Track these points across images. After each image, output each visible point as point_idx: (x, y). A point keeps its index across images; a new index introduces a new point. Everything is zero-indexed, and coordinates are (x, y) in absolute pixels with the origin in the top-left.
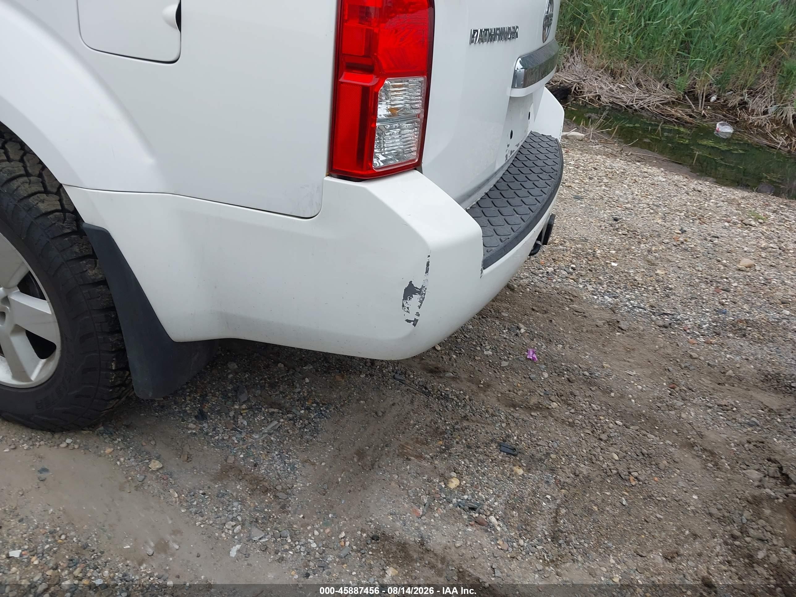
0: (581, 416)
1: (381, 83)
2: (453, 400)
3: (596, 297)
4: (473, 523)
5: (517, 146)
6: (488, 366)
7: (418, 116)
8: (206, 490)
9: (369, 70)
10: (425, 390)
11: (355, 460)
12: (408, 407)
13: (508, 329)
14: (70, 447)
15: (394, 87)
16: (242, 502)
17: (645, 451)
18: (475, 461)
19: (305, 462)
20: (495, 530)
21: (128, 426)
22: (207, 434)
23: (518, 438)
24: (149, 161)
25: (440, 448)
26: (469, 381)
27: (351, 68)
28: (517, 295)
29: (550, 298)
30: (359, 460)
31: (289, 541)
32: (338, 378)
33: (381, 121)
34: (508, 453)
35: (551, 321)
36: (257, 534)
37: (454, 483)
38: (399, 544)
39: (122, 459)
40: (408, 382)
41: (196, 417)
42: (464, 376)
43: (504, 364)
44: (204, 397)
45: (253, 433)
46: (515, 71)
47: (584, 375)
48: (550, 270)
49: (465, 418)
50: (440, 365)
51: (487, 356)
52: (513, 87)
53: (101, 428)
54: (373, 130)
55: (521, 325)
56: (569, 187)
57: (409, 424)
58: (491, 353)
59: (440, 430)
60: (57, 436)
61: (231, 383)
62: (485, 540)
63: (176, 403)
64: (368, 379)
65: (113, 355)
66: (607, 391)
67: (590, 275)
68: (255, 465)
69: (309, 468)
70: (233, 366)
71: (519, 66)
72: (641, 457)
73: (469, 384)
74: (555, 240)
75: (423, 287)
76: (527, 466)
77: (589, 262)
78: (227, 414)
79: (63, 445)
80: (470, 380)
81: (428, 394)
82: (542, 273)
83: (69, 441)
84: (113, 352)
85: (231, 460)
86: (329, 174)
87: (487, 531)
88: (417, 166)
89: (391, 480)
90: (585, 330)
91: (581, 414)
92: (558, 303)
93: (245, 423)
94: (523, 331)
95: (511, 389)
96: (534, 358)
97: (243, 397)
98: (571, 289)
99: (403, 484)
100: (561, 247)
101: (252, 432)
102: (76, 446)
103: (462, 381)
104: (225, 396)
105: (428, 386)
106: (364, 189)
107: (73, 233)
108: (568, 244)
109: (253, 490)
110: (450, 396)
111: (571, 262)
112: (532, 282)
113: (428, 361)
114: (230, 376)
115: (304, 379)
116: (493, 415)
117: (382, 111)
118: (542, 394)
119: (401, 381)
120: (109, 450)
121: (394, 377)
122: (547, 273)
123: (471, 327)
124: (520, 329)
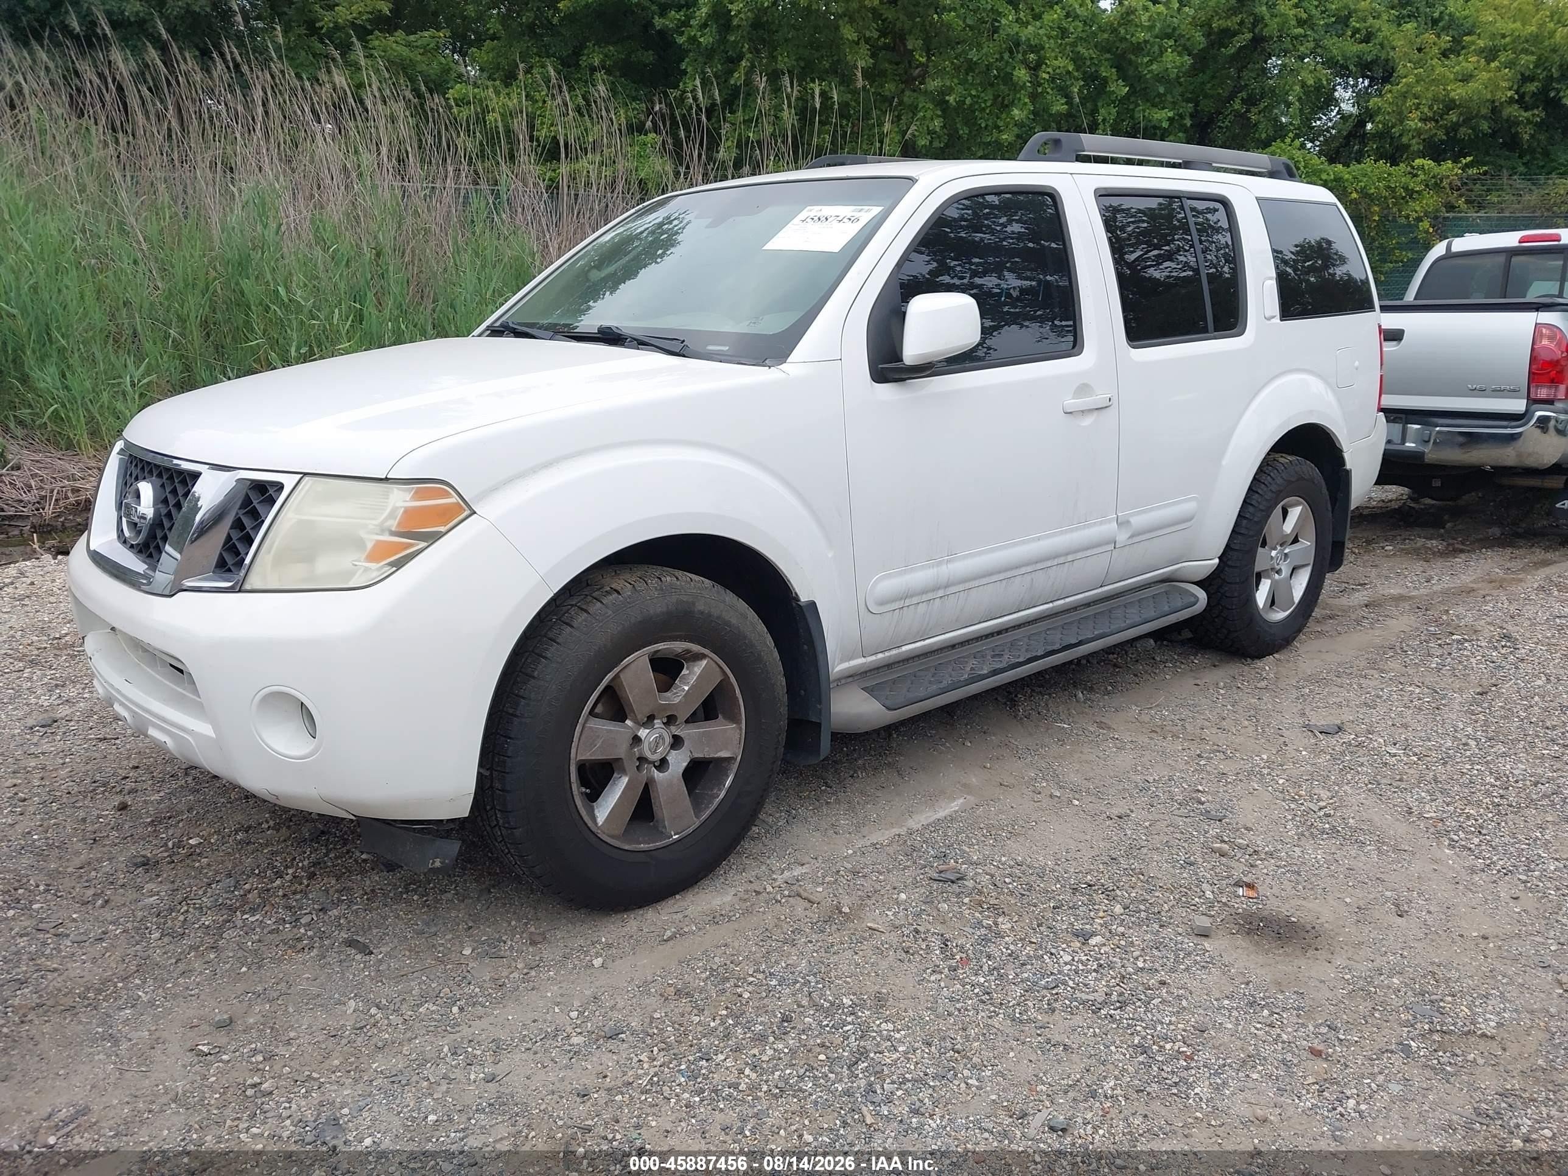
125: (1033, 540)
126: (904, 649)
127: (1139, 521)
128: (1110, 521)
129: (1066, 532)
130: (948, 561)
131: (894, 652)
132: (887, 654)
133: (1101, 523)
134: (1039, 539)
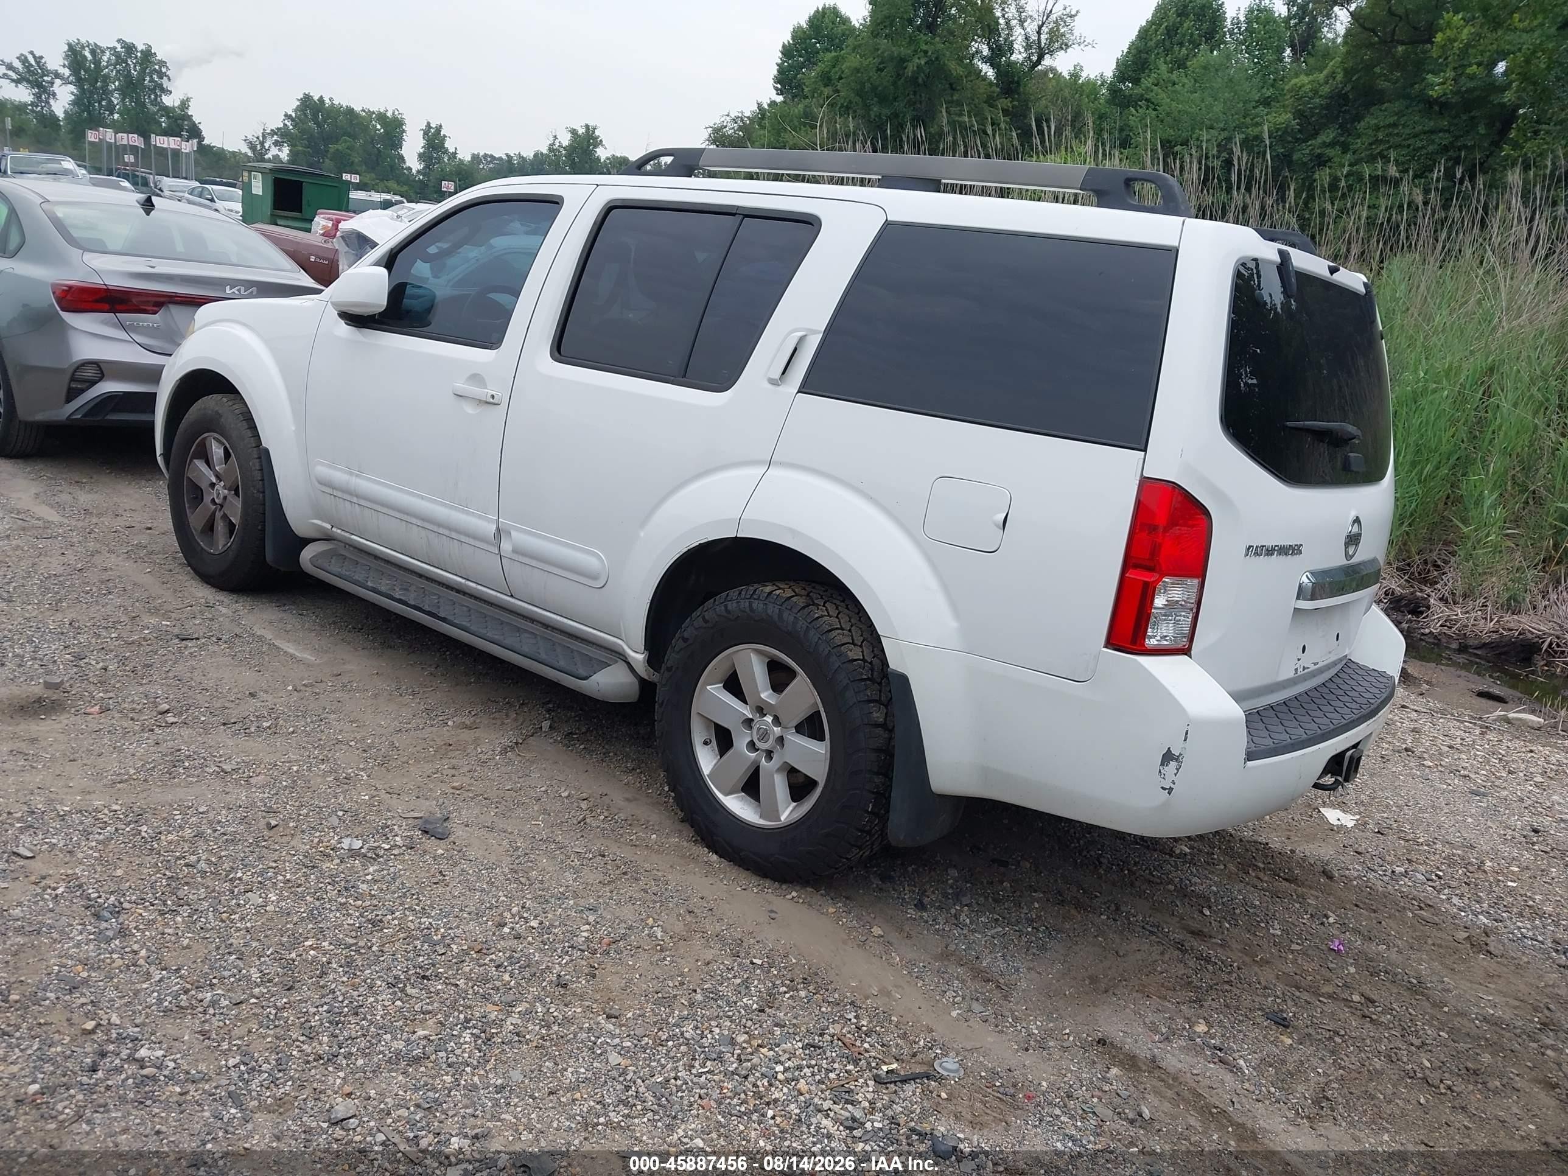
0: (1389, 1016)
1: (1160, 580)
2: (1216, 963)
3: (1463, 914)
4: (1216, 1060)
5: (1315, 664)
6: (1271, 944)
7: (1192, 610)
8: (926, 964)
9: (1150, 569)
10: (1180, 946)
11: (1087, 982)
12: (1155, 956)
13: (1311, 915)
14: (795, 900)
15: (1172, 584)
16: (963, 981)
17: (1469, 1065)
18: (1233, 1019)
19: (1029, 969)
20: (1243, 1073)
21: (847, 898)
22: (927, 922)
23: (1294, 1016)
24: (954, 624)
25: (1190, 998)
26: (1242, 952)
27: (1136, 566)
28: (1336, 885)
29: (1386, 897)
30: (1090, 984)
31: (1011, 1020)
32: (1073, 912)
33: (1155, 608)
34: (1276, 1023)
35: (1380, 923)
36: (976, 1007)
37: (1201, 1028)
38: (1126, 1055)
39: (845, 920)
40: (1160, 935)
41: (915, 905)
42: (1235, 946)
43: (1294, 947)
44: (923, 893)
45: (976, 932)
46: (1300, 585)
47: (1409, 982)
48: (1399, 870)
49: (1229, 983)
50: (1206, 930)
51: (1274, 935)
52: (1298, 598)
53: (823, 892)
54: (1149, 615)
55: (1330, 913)
56: (1465, 776)
57: (1155, 970)
58: (1280, 933)
59: (1193, 985)
60: (784, 887)
61: (951, 887)
62: (1228, 1077)
63: (894, 889)
64: (1111, 922)
65: (873, 796)
66: (1438, 1005)
67: (1465, 889)
68: (977, 958)
69: (1033, 975)
70: (954, 873)
71: (1305, 579)
72: (1464, 1071)
73: (1240, 955)
74: (1419, 838)
75: (1181, 754)
76: (1299, 1040)
77: (1468, 874)
78: (948, 911)
79: (789, 897)
80: (1244, 951)
81: (1184, 951)
82: (1385, 871)
83: (794, 894)
84: (873, 793)
85: (952, 947)
86: (1106, 647)
87: (1232, 1071)
88: (1186, 651)
89: (1125, 1007)
90: (1430, 942)
91: (1389, 1014)
92: (1398, 905)
93: (968, 921)
94: (1331, 920)
95: (1298, 972)
96: (1339, 950)
97: (966, 900)
98: (1425, 897)
99: (1140, 1014)
100: (1426, 848)
101: (974, 931)
102: (801, 901)
103: (1232, 950)
104: (945, 895)
105: (1185, 944)
106: (1136, 660)
107: (868, 679)
108: (1439, 846)
109: (975, 977)
110: (1213, 959)
111: (1438, 868)
112: (1365, 876)
113: (1191, 923)
114: (950, 882)
115: (1033, 903)
116: (1266, 988)
117: (1159, 601)
118: (1341, 984)
119: (1150, 932)
120: (832, 910)
121: (1143, 928)
122: (1393, 872)
123: (1258, 903)
124: (1328, 918)
125: (418, 496)
126: (353, 537)
127: (520, 537)
128: (489, 520)
129: (445, 505)
130: (357, 476)
131: (347, 535)
132: (343, 533)
133: (480, 517)
134: (422, 498)
